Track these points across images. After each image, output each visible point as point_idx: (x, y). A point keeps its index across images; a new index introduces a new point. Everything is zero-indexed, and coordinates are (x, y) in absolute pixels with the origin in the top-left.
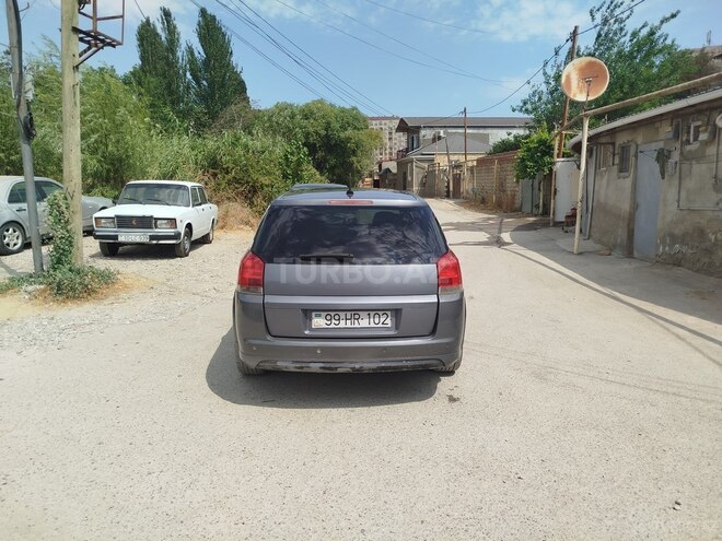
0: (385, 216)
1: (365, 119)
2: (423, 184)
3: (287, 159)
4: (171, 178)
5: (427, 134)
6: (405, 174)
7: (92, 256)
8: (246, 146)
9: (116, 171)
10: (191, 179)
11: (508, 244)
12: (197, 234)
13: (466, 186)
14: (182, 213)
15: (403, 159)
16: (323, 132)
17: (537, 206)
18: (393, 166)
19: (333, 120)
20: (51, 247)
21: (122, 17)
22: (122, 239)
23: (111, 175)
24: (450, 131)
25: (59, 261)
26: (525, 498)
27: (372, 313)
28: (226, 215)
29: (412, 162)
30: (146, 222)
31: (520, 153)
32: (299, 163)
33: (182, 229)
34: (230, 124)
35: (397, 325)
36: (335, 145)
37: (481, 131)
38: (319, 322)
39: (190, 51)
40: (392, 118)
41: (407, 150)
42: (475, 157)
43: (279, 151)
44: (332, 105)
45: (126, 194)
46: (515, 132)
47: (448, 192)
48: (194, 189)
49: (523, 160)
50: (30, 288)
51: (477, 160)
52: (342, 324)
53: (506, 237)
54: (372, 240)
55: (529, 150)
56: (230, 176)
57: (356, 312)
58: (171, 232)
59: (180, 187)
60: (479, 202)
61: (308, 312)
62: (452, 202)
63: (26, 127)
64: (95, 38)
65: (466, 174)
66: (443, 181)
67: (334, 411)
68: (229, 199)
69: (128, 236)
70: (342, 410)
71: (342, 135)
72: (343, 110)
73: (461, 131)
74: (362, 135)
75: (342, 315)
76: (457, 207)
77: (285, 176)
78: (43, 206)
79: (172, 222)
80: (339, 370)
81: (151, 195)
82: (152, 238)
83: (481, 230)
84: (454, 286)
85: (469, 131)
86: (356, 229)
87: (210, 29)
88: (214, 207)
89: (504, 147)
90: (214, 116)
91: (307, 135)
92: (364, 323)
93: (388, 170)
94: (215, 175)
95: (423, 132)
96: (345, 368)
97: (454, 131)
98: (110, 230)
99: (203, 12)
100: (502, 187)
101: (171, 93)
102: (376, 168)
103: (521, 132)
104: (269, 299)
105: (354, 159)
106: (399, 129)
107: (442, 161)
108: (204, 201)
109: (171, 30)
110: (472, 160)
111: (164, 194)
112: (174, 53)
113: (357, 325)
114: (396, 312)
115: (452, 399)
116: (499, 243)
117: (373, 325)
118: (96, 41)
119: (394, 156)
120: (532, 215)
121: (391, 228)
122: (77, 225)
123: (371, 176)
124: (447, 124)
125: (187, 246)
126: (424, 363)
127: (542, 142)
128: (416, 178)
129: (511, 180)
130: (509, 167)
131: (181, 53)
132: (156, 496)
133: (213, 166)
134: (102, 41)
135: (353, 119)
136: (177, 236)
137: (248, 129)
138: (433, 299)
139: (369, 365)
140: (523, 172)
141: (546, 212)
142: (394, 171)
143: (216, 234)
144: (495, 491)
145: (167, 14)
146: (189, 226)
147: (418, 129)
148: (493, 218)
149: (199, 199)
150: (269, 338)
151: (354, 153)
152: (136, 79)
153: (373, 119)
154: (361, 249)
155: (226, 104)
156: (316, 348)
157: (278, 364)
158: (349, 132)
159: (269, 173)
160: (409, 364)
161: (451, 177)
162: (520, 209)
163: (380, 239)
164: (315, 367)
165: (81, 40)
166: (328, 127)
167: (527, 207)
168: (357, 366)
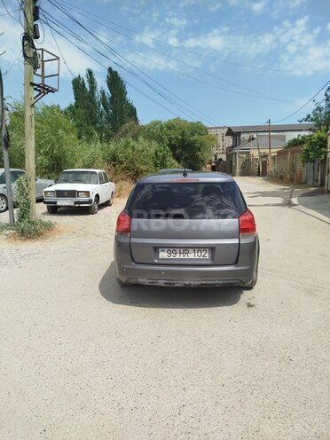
0: (210, 188)
1: (206, 129)
2: (243, 168)
3: (157, 155)
4: (89, 168)
5: (245, 136)
6: (231, 162)
7: (43, 214)
8: (133, 148)
9: (58, 164)
10: (101, 168)
11: (295, 205)
12: (102, 200)
13: (270, 169)
14: (93, 188)
15: (230, 152)
16: (180, 137)
17: (317, 181)
18: (224, 157)
19: (186, 130)
20: (18, 209)
21: (58, 75)
22: (59, 204)
23: (55, 167)
24: (260, 134)
25: (23, 217)
26: (293, 374)
27: (196, 250)
28: (121, 189)
29: (235, 154)
30: (72, 194)
31: (305, 147)
32: (164, 157)
33: (93, 197)
34: (125, 134)
35: (212, 257)
36: (188, 145)
37: (281, 134)
38: (163, 255)
39: (103, 93)
40: (223, 128)
41: (233, 147)
42: (276, 150)
43: (152, 150)
44: (185, 121)
45: (62, 177)
46: (302, 134)
47: (259, 172)
48: (100, 174)
49: (307, 151)
50: (7, 232)
51: (277, 152)
52: (178, 256)
53: (295, 200)
54: (204, 204)
55: (311, 144)
56: (123, 166)
57: (186, 248)
58: (86, 199)
59: (92, 173)
60: (279, 178)
61: (156, 248)
62: (261, 178)
63: (5, 140)
64: (43, 88)
65: (270, 161)
66: (255, 166)
67: (174, 310)
68: (122, 179)
69: (62, 202)
70: (179, 310)
71: (192, 139)
72: (192, 124)
73: (267, 134)
74: (204, 138)
75: (178, 250)
76: (264, 182)
77: (156, 165)
78: (14, 186)
79: (87, 193)
80: (176, 285)
81: (77, 178)
82: (76, 203)
83: (278, 196)
84: (251, 233)
85: (272, 134)
86: (194, 197)
87: (114, 80)
88: (113, 184)
89: (296, 143)
90: (115, 130)
91: (171, 139)
92: (191, 256)
93: (221, 159)
94: (114, 165)
95: (242, 136)
96: (179, 284)
97: (262, 134)
98: (53, 199)
99: (110, 70)
100: (293, 169)
101: (92, 118)
102: (214, 158)
103: (307, 133)
104: (133, 240)
105: (199, 153)
106: (228, 134)
107: (255, 153)
108: (107, 181)
109: (92, 81)
110: (274, 152)
111: (84, 176)
112: (93, 95)
113: (186, 257)
114: (212, 249)
115: (250, 305)
116: (290, 204)
117: (197, 257)
118: (44, 90)
119: (225, 151)
120: (313, 186)
121: (214, 196)
122: (33, 196)
123: (210, 163)
124: (258, 130)
125: (96, 207)
126: (230, 282)
127: (320, 139)
128: (238, 164)
129: (299, 164)
130: (298, 155)
131: (98, 94)
132: (63, 358)
133: (113, 160)
134: (47, 89)
135: (199, 129)
136: (90, 202)
137: (135, 138)
138: (236, 241)
139: (195, 282)
140: (307, 159)
141: (323, 184)
142: (225, 160)
143: (114, 200)
144: (273, 368)
145: (90, 72)
146: (97, 196)
147: (240, 133)
148: (287, 188)
149: (103, 179)
150: (133, 264)
151: (199, 149)
152: (72, 111)
153: (211, 128)
154: (197, 210)
155: (123, 123)
156: (161, 271)
157: (139, 280)
158: (196, 137)
159: (146, 164)
160: (221, 282)
161: (260, 163)
162: (306, 183)
163: (209, 203)
164: (161, 283)
165: (35, 89)
166: (183, 134)
167: (310, 182)
168: (187, 283)
